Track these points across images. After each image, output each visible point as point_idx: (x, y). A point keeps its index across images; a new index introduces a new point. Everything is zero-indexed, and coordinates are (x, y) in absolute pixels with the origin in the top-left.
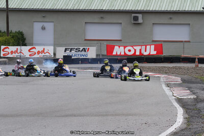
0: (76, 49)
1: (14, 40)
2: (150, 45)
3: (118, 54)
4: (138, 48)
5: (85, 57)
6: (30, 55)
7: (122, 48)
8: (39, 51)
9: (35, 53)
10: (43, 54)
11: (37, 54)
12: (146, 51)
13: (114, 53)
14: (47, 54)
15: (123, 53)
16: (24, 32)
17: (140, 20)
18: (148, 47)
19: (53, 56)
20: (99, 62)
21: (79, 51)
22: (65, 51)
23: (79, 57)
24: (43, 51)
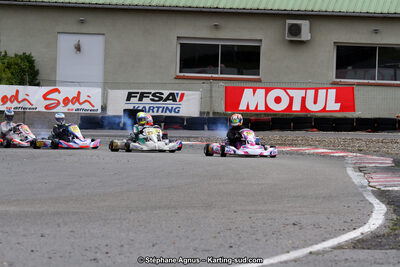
0: (154, 95)
1: (12, 73)
2: (327, 89)
3: (252, 108)
4: (297, 95)
5: (173, 114)
6: (47, 107)
7: (261, 92)
8: (67, 98)
9: (58, 103)
10: (77, 106)
11: (62, 104)
12: (315, 102)
13: (243, 107)
14: (87, 106)
15: (262, 107)
16: (36, 56)
17: (305, 35)
18: (322, 93)
19: (99, 111)
20: (206, 127)
21: (161, 99)
22: (128, 99)
23: (160, 113)
24: (77, 99)
